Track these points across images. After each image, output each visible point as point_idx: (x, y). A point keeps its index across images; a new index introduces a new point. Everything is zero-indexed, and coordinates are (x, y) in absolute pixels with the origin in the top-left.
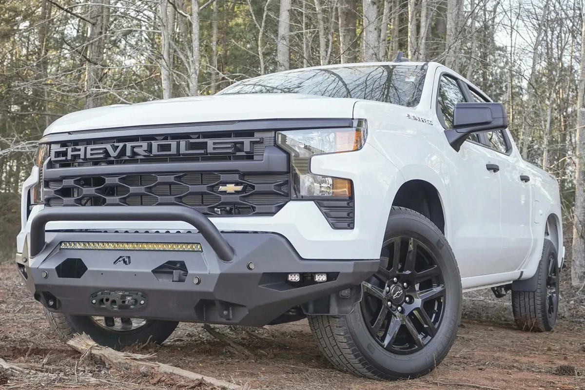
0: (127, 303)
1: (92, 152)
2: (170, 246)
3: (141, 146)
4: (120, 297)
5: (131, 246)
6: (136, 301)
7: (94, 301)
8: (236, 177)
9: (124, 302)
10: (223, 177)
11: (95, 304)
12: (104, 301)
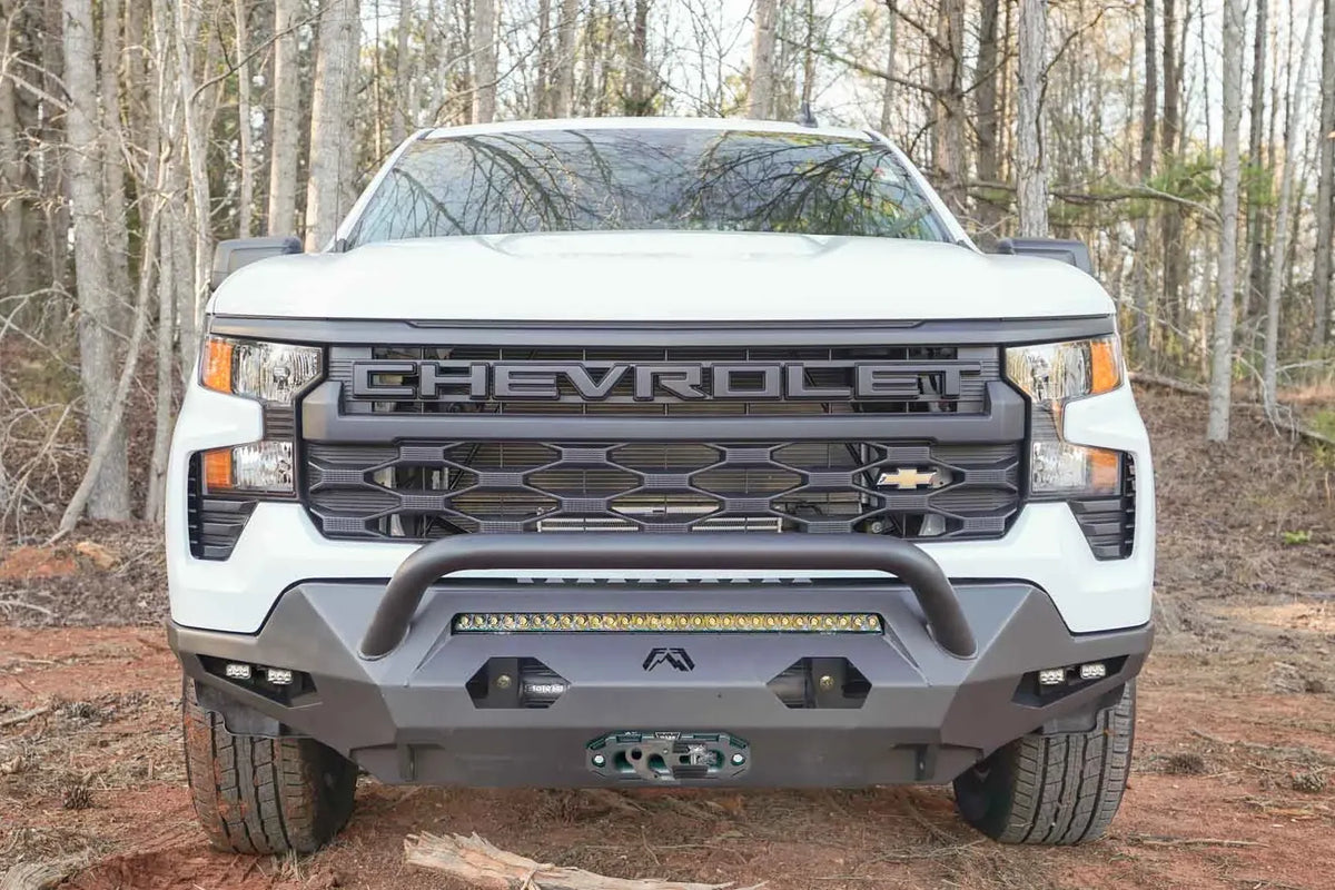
0: (694, 761)
1: (512, 381)
2: (785, 621)
3: (684, 374)
4: (671, 746)
5: (669, 621)
6: (720, 758)
7: (599, 759)
8: (925, 454)
9: (685, 759)
10: (893, 454)
11: (602, 765)
12: (629, 758)
